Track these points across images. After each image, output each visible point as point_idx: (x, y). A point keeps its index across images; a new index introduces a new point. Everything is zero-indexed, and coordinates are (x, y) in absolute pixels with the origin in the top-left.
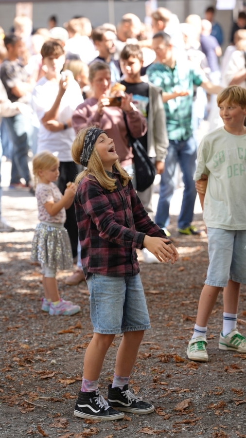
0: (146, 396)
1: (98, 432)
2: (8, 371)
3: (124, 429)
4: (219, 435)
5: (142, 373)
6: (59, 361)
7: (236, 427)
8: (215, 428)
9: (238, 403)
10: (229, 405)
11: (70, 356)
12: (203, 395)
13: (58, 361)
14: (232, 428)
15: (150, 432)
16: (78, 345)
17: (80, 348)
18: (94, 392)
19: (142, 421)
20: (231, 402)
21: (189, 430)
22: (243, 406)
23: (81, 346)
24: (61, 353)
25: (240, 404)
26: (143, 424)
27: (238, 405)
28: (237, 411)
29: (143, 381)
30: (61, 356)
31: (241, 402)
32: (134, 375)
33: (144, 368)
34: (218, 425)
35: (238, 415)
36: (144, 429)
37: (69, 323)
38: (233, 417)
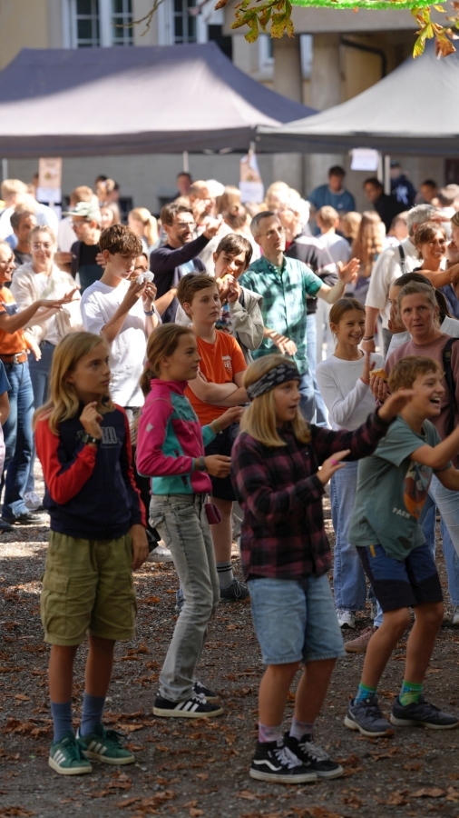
0: (245, 748)
1: (175, 797)
2: (43, 713)
3: (214, 793)
4: (350, 800)
5: (239, 717)
6: (118, 699)
7: (374, 790)
8: (345, 792)
9: (376, 758)
10: (365, 761)
11: (132, 692)
12: (327, 747)
13: (114, 700)
14: (368, 791)
15: (251, 797)
16: (144, 677)
17: (147, 680)
18: (275, 743)
19: (239, 782)
20: (368, 756)
21: (307, 794)
22: (385, 761)
23: (149, 678)
24: (120, 688)
25: (380, 759)
26: (240, 786)
27: (377, 761)
28: (375, 768)
29: (239, 728)
30: (119, 692)
31: (381, 756)
32: (227, 719)
33: (242, 710)
34: (348, 788)
35: (377, 774)
36: (243, 792)
37: (130, 645)
38: (370, 777)
